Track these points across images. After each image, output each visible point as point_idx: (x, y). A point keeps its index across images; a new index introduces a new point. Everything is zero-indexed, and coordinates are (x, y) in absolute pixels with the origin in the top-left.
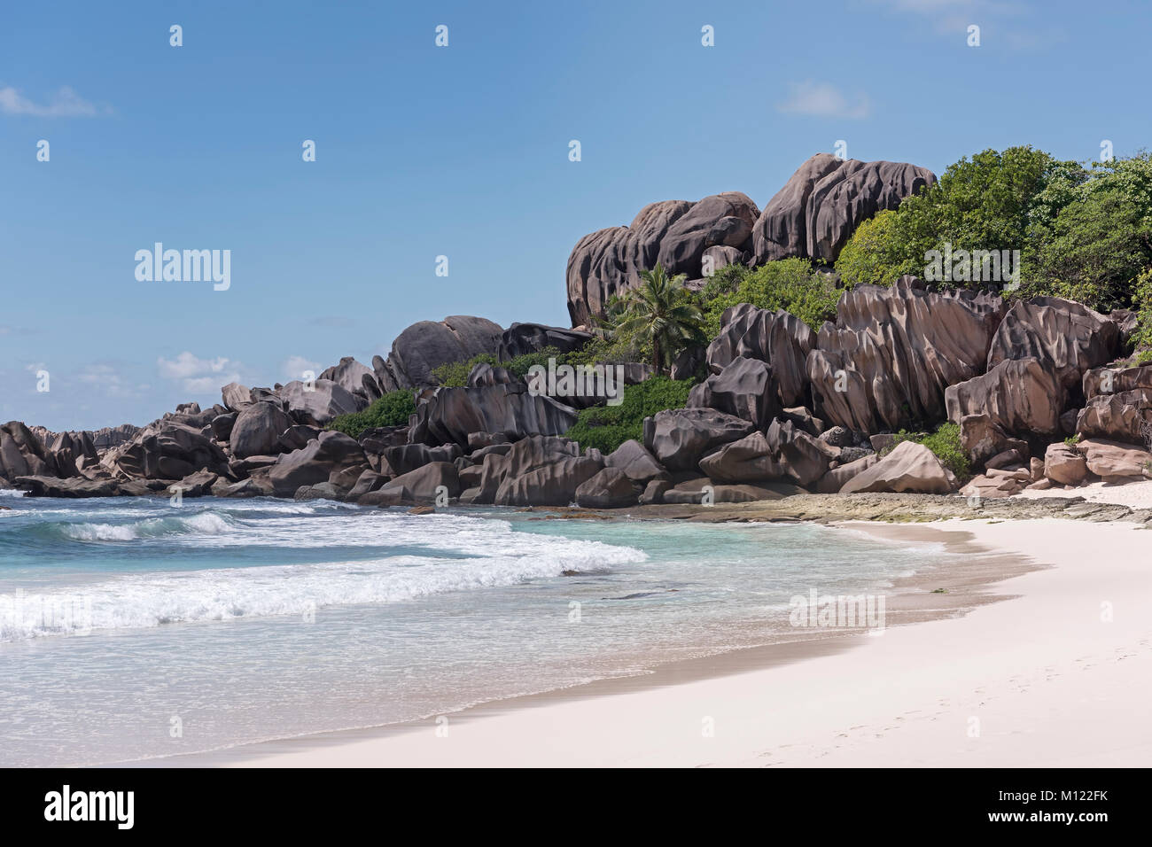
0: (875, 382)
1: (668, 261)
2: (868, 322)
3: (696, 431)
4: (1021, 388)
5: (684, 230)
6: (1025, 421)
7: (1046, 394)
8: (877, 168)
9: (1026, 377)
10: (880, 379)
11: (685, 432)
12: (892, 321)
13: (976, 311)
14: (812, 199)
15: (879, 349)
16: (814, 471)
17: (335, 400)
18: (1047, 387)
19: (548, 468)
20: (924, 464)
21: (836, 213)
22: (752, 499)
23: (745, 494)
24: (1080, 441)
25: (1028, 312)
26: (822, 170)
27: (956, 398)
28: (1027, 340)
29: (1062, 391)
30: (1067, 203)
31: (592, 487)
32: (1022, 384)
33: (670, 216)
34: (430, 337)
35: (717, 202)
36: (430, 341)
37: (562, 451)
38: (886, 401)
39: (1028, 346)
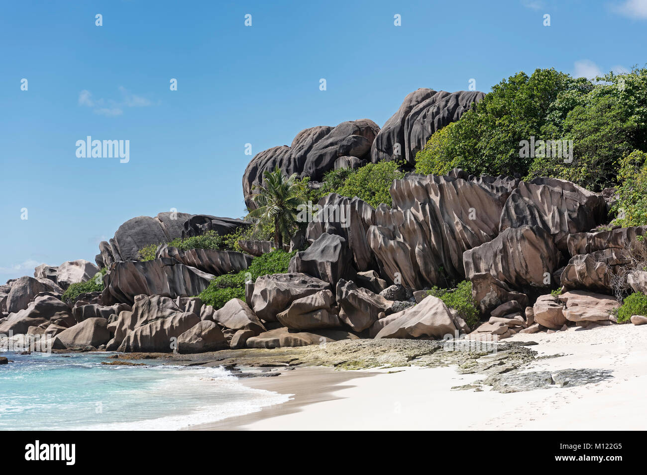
0: (417, 249)
1: (310, 168)
2: (413, 203)
3: (278, 291)
4: (520, 251)
5: (323, 146)
6: (524, 278)
7: (538, 255)
8: (457, 96)
9: (523, 242)
10: (421, 247)
11: (270, 291)
12: (430, 201)
13: (495, 191)
14: (408, 119)
15: (420, 224)
16: (365, 321)
17: (86, 274)
18: (541, 250)
19: (159, 322)
20: (435, 314)
21: (423, 128)
22: (306, 344)
23: (301, 340)
24: (563, 292)
25: (530, 191)
26: (419, 99)
27: (471, 260)
28: (528, 212)
29: (556, 253)
30: (572, 109)
31: (190, 336)
32: (519, 247)
33: (315, 137)
34: (142, 227)
35: (348, 125)
36: (142, 230)
37: (172, 308)
38: (426, 264)
39: (529, 217)
